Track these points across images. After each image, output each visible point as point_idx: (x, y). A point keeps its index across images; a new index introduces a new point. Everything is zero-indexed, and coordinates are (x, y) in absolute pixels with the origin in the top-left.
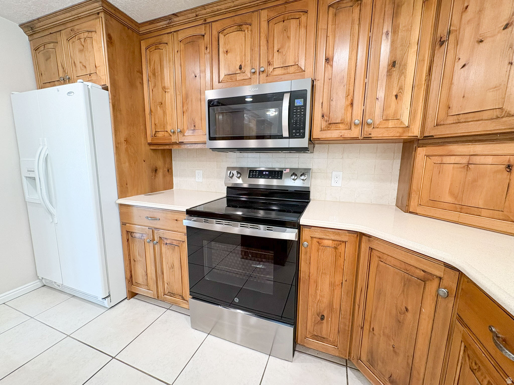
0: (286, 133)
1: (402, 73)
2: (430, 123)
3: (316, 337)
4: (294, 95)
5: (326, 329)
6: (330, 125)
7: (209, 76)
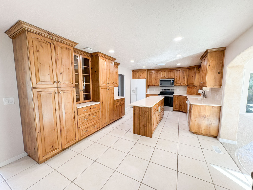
0: (171, 85)
1: (185, 78)
2: (188, 84)
3: (175, 108)
4: (172, 81)
5: (177, 107)
6: (177, 84)
7: (159, 77)
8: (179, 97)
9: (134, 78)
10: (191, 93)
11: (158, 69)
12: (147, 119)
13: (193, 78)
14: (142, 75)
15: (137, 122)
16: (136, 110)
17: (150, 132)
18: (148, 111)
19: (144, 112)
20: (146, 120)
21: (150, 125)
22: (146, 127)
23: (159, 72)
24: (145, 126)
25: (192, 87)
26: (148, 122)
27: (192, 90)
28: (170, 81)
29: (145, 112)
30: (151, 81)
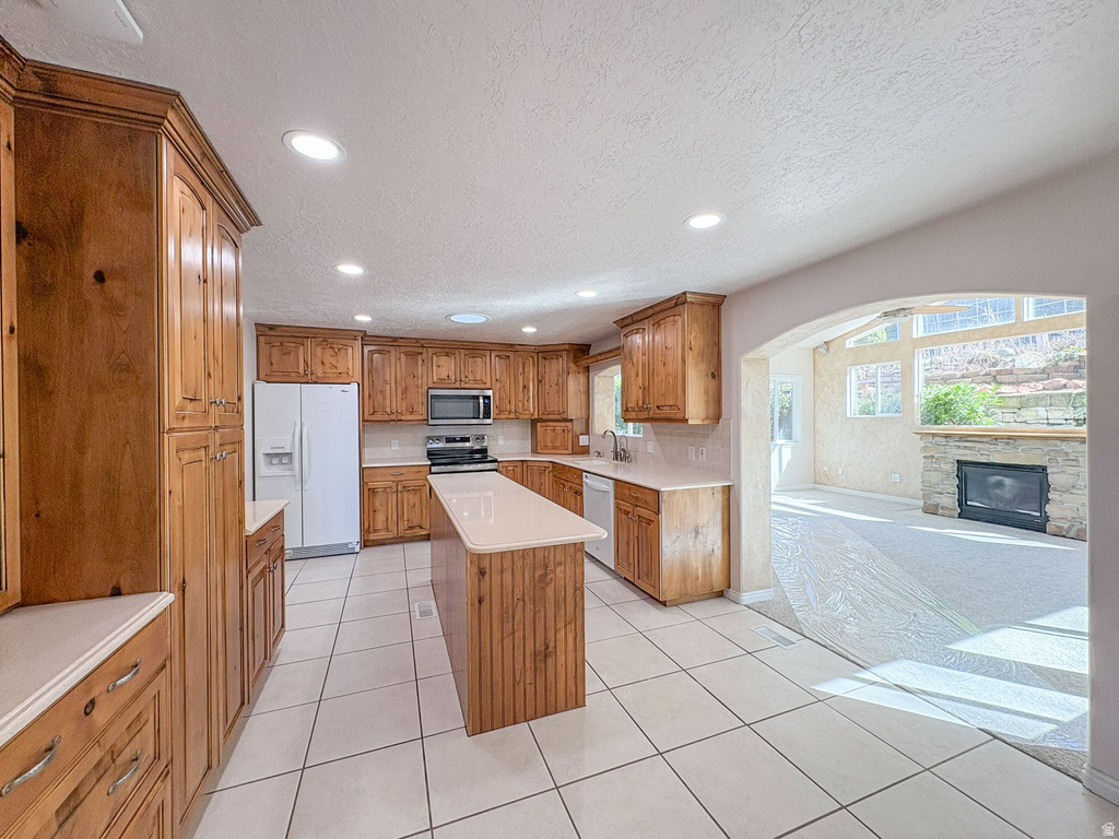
0: (481, 416)
2: (541, 412)
4: (484, 398)
6: (500, 412)
7: (425, 378)
8: (519, 470)
9: (268, 374)
10: (554, 448)
11: (417, 340)
12: (557, 606)
13: (558, 392)
14: (329, 359)
15: (497, 647)
16: (487, 576)
17: (575, 677)
18: (560, 564)
19: (540, 572)
20: (551, 615)
21: (575, 638)
22: (550, 661)
23: (424, 356)
24: (545, 654)
25: (556, 424)
26: (561, 625)
27: (559, 437)
28: (477, 397)
29: (546, 567)
30: (380, 397)
